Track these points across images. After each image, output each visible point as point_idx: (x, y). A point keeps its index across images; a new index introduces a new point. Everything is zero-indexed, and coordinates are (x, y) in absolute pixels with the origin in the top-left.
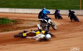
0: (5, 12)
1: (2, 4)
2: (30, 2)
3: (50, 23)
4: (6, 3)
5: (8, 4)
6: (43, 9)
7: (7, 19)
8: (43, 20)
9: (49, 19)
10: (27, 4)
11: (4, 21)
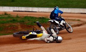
0: (45, 11)
1: (42, 4)
2: (69, 2)
3: (63, 25)
4: (46, 3)
5: (48, 4)
6: (55, 9)
7: (47, 18)
8: (52, 21)
9: (62, 20)
10: (67, 4)
11: (44, 20)
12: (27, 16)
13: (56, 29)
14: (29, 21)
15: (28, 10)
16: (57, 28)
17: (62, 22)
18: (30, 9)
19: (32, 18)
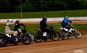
12: (75, 24)
13: (65, 36)
14: (77, 27)
15: (76, 19)
16: (66, 34)
17: (71, 29)
18: (78, 18)
19: (80, 25)
